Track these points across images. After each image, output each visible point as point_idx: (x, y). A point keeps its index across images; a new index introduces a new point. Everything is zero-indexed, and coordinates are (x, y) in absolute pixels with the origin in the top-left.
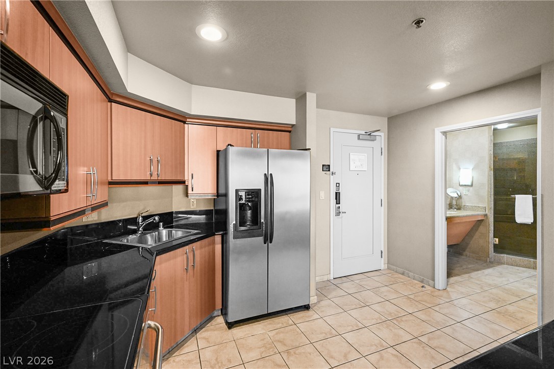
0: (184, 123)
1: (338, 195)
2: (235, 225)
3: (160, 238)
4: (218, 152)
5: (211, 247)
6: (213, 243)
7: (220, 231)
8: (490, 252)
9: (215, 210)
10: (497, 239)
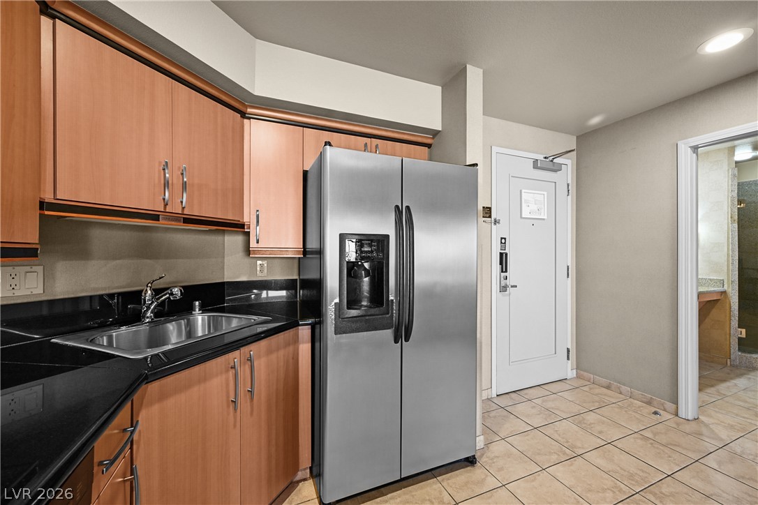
0: (244, 115)
1: (503, 258)
2: (338, 307)
3: (190, 333)
4: (305, 173)
5: (291, 348)
6: (296, 341)
7: (309, 318)
8: (732, 351)
9: (300, 279)
10: (744, 331)
